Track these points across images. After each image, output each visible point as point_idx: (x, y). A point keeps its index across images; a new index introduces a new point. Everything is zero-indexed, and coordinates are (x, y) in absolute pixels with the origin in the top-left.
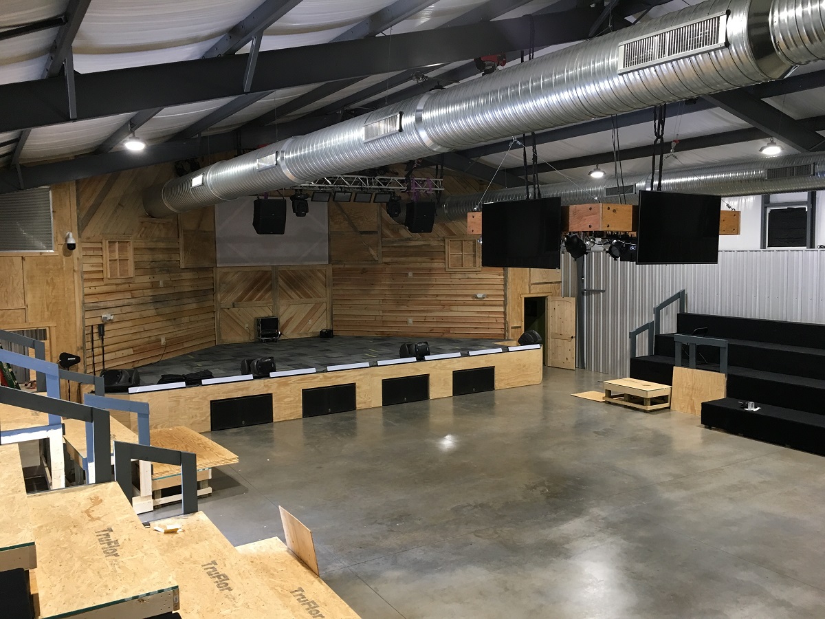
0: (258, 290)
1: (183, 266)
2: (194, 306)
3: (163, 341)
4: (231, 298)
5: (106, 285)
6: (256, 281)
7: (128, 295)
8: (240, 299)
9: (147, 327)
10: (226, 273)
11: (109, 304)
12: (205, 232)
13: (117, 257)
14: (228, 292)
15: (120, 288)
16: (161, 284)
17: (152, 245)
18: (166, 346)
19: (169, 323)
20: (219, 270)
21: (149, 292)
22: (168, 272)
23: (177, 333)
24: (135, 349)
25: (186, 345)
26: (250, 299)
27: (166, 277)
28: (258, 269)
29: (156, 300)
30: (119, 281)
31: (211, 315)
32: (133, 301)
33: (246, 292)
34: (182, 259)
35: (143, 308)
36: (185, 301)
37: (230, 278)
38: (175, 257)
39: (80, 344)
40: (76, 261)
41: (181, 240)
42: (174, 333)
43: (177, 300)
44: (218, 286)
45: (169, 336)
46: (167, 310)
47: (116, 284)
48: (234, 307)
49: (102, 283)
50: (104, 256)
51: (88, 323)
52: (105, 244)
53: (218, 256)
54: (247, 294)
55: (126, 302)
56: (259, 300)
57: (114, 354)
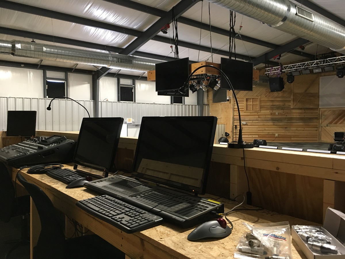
0: (340, 119)
1: (292, 107)
3: (276, 135)
5: (245, 113)
6: (340, 115)
7: (257, 117)
12: (311, 93)
14: (325, 119)
16: (277, 114)
20: (321, 110)
21: (269, 116)
22: (282, 109)
26: (336, 123)
29: (273, 120)
30: (252, 112)
32: (259, 119)
35: (265, 122)
36: (293, 121)
37: (326, 113)
39: (231, 130)
40: (232, 105)
41: (292, 97)
42: (285, 133)
43: (288, 120)
44: (320, 117)
45: (279, 133)
46: (281, 124)
48: (327, 126)
50: (244, 103)
52: (245, 100)
53: (320, 103)
54: (334, 121)
55: (255, 119)
56: (340, 123)
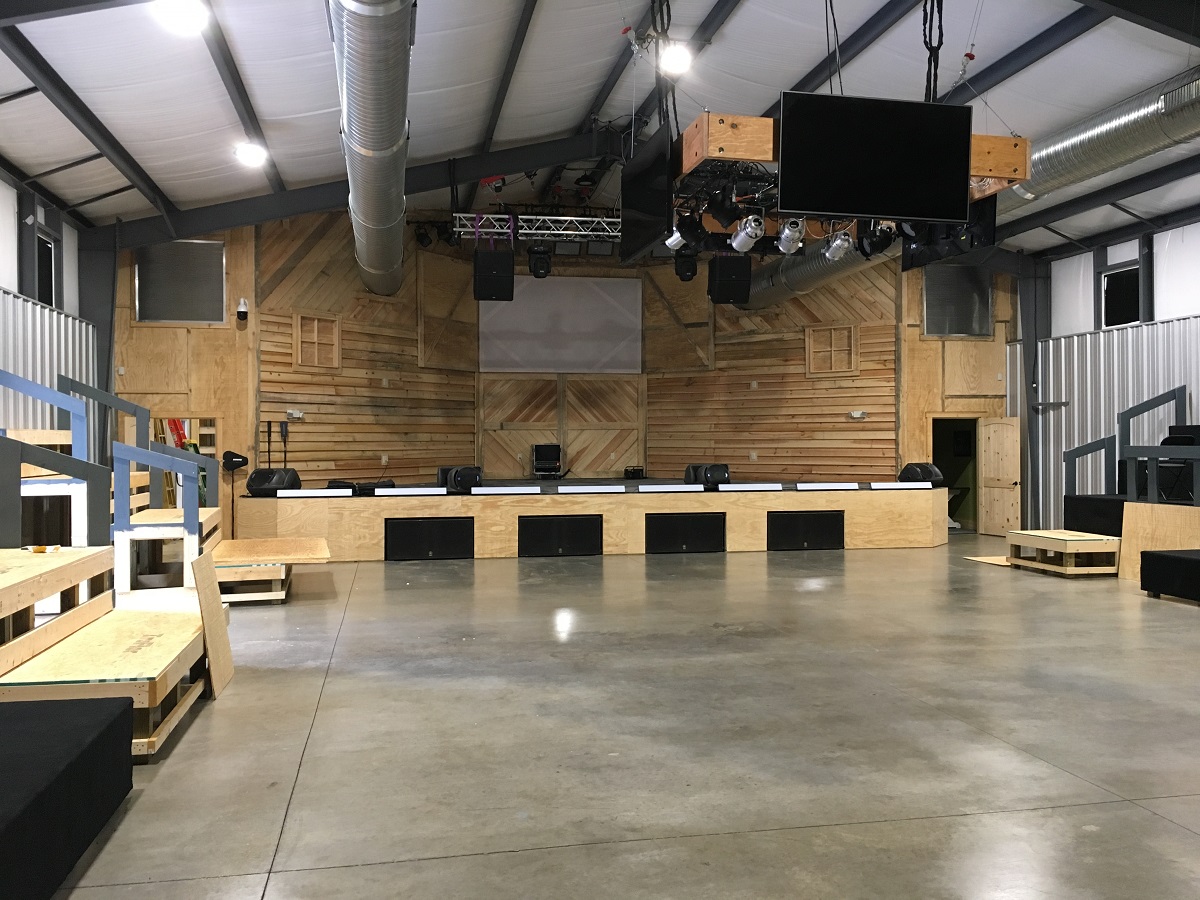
0: (537, 407)
1: (421, 364)
2: (440, 420)
3: (384, 460)
4: (499, 416)
5: (296, 372)
6: (535, 395)
7: (332, 391)
8: (511, 419)
9: (359, 437)
10: (494, 382)
11: (300, 398)
12: (462, 323)
13: (315, 340)
14: (495, 407)
15: (316, 379)
16: (385, 383)
17: (374, 330)
18: (386, 468)
19: (395, 437)
20: (483, 377)
21: (365, 392)
22: (397, 368)
23: (409, 452)
24: (339, 463)
25: (422, 472)
26: (526, 419)
27: (394, 375)
28: (539, 377)
29: (376, 404)
30: (316, 370)
31: (470, 438)
32: (338, 400)
33: (520, 409)
34: (421, 355)
35: (354, 410)
36: (424, 411)
37: (497, 389)
38: (409, 350)
39: (251, 442)
40: (250, 336)
41: (421, 329)
42: (405, 453)
43: (411, 408)
44: (481, 399)
45: (391, 453)
46: (394, 420)
47: (312, 374)
48: (502, 428)
49: (291, 370)
50: (294, 335)
51: (265, 417)
52: (297, 321)
53: (482, 357)
54: (521, 412)
55: (326, 399)
56: (538, 420)
57: (304, 464)
